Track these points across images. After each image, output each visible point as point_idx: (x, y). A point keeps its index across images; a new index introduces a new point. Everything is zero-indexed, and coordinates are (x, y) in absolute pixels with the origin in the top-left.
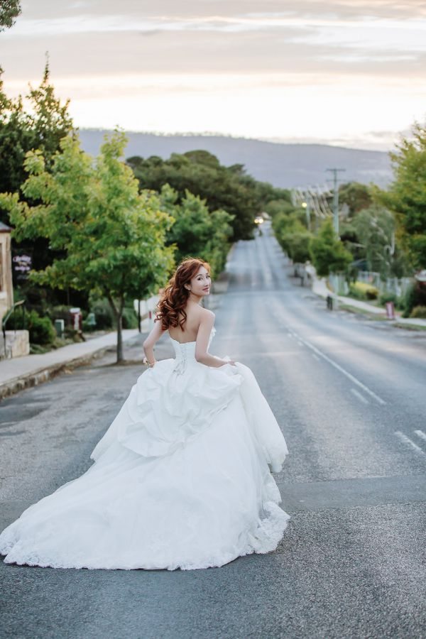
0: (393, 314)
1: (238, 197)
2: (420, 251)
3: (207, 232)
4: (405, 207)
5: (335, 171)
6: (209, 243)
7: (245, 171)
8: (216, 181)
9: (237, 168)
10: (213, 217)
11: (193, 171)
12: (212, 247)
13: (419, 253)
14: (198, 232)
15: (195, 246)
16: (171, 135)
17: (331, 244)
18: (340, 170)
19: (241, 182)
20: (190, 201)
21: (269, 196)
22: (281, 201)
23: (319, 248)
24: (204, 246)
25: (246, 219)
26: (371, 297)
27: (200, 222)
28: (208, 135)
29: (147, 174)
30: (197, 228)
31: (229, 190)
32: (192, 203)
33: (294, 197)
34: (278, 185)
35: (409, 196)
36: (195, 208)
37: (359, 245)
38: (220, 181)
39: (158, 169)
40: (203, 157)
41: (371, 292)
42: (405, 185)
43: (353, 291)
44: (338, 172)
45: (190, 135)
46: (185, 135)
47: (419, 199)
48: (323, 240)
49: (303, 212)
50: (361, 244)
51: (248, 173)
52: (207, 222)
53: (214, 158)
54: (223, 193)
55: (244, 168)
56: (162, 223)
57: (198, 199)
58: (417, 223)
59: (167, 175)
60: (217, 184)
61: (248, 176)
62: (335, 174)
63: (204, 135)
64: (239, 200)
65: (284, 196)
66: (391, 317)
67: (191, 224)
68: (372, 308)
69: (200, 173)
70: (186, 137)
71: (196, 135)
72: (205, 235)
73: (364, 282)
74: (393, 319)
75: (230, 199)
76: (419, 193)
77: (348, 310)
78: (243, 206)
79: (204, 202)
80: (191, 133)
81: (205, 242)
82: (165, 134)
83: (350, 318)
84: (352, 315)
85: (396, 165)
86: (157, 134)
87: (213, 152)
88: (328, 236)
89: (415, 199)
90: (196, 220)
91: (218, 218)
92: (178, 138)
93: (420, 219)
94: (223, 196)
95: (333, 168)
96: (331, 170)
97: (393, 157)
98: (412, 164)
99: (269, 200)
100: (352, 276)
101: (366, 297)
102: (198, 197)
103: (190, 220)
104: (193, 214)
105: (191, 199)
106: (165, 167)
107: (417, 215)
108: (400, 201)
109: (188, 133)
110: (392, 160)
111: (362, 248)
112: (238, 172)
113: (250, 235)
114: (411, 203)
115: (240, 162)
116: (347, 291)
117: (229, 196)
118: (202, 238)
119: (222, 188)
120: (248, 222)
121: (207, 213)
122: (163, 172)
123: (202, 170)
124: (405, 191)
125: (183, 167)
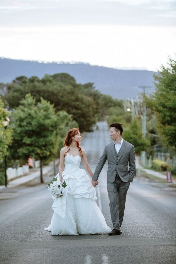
0: (171, 179)
1: (83, 104)
2: (169, 136)
3: (54, 125)
4: (161, 108)
5: (144, 87)
6: (55, 132)
7: (94, 88)
8: (69, 93)
9: (89, 86)
10: (58, 115)
11: (55, 87)
12: (57, 134)
13: (169, 137)
14: (49, 124)
15: (46, 133)
16: (49, 63)
17: (136, 134)
18: (147, 87)
19: (91, 95)
20: (43, 105)
21: (109, 104)
22: (117, 107)
23: (128, 137)
24: (51, 134)
25: (88, 119)
26: (164, 169)
27: (49, 118)
28: (74, 63)
29: (24, 88)
30: (47, 122)
31: (77, 100)
32: (44, 106)
33: (125, 105)
34: (116, 97)
35: (163, 101)
36: (46, 110)
37: (155, 135)
38: (72, 93)
39: (32, 84)
40: (65, 78)
41: (164, 166)
42: (161, 95)
43: (154, 166)
44: (146, 89)
45: (61, 63)
46: (58, 63)
47: (169, 104)
48: (132, 132)
49: (129, 115)
50: (157, 135)
51: (96, 89)
52: (54, 118)
53: (72, 78)
54: (73, 101)
55: (94, 86)
56: (2, 115)
57: (48, 104)
58: (168, 118)
59: (37, 89)
60: (70, 95)
61: (97, 91)
62: (144, 89)
63: (71, 63)
64: (83, 106)
65: (119, 105)
66: (169, 181)
67: (43, 120)
68: (162, 176)
69: (59, 88)
70: (60, 64)
71: (66, 63)
72: (52, 126)
73: (161, 160)
74: (171, 182)
75: (78, 105)
76: (170, 100)
77: (147, 176)
78: (86, 110)
79: (52, 106)
80: (63, 62)
81: (52, 131)
82: (46, 62)
83: (145, 181)
84: (147, 179)
85: (157, 82)
86: (40, 62)
87: (72, 74)
88: (135, 129)
89: (167, 104)
90: (47, 117)
91: (61, 116)
92: (54, 65)
93: (170, 116)
94: (73, 103)
95: (143, 85)
96: (141, 87)
97: (156, 78)
98: (167, 82)
99: (110, 107)
100: (151, 155)
101: (161, 169)
102: (49, 102)
103: (43, 117)
104: (45, 113)
105: (44, 103)
106: (36, 84)
107: (168, 114)
108: (157, 105)
109: (60, 62)
110: (155, 79)
111: (157, 137)
112: (90, 88)
113: (90, 128)
114: (164, 106)
115: (92, 82)
116: (150, 165)
117: (77, 103)
118: (51, 128)
119: (73, 98)
120: (89, 121)
121: (54, 113)
122: (35, 87)
123: (60, 86)
124: (161, 98)
125: (48, 84)
